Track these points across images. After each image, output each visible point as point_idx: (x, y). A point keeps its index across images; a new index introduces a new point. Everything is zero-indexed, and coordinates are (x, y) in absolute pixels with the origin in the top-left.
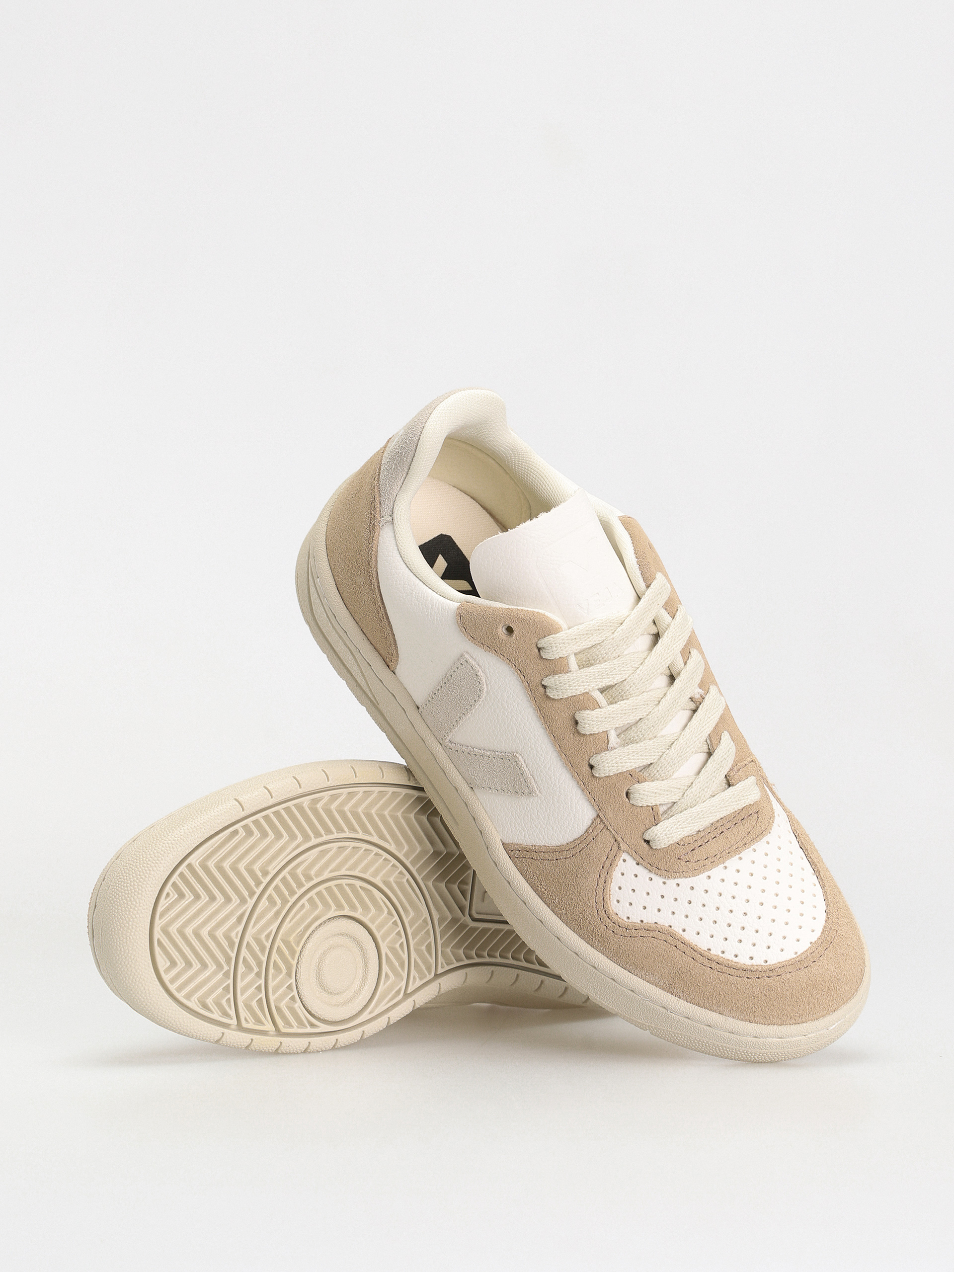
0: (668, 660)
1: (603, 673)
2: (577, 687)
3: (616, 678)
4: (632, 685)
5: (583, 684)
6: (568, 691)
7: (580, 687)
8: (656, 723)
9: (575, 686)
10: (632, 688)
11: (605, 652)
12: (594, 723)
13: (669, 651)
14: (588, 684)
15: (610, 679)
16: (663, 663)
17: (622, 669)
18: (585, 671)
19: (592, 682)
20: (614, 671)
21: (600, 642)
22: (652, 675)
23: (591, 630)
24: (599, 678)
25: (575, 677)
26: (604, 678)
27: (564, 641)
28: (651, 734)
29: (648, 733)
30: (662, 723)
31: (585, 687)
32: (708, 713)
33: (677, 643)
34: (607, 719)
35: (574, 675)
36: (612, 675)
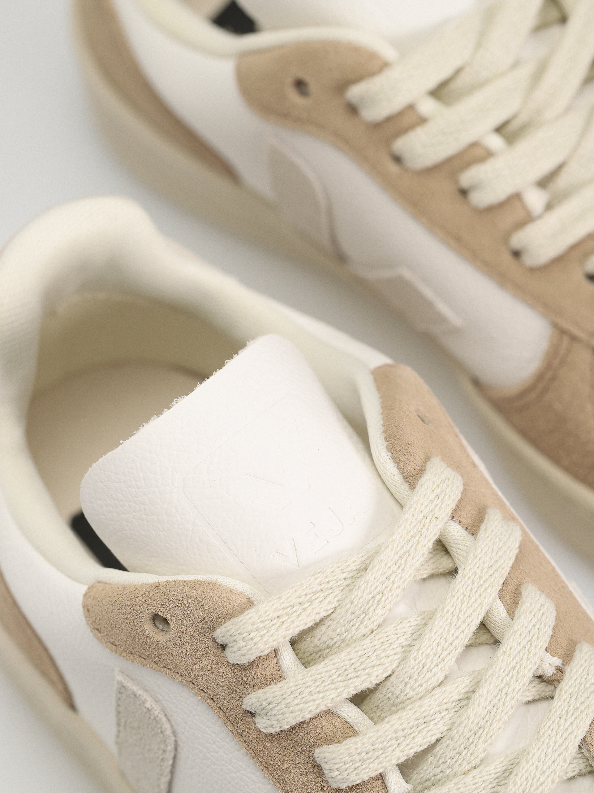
0: (473, 617)
1: (346, 670)
2: (301, 706)
3: (375, 674)
4: (407, 680)
5: (312, 698)
6: (287, 715)
7: (308, 705)
8: (471, 740)
9: (297, 705)
10: (409, 686)
11: (343, 629)
12: (348, 765)
13: (471, 602)
14: (321, 695)
15: (363, 678)
16: (464, 626)
17: (383, 655)
18: (310, 674)
19: (327, 690)
20: (367, 661)
21: (330, 612)
22: (445, 653)
23: (306, 595)
24: (340, 681)
25: (293, 688)
26: (350, 679)
27: (255, 626)
28: (465, 763)
29: (460, 762)
30: (483, 738)
31: (317, 702)
32: (573, 699)
33: (487, 584)
34: (370, 754)
35: (291, 684)
36: (364, 669)
